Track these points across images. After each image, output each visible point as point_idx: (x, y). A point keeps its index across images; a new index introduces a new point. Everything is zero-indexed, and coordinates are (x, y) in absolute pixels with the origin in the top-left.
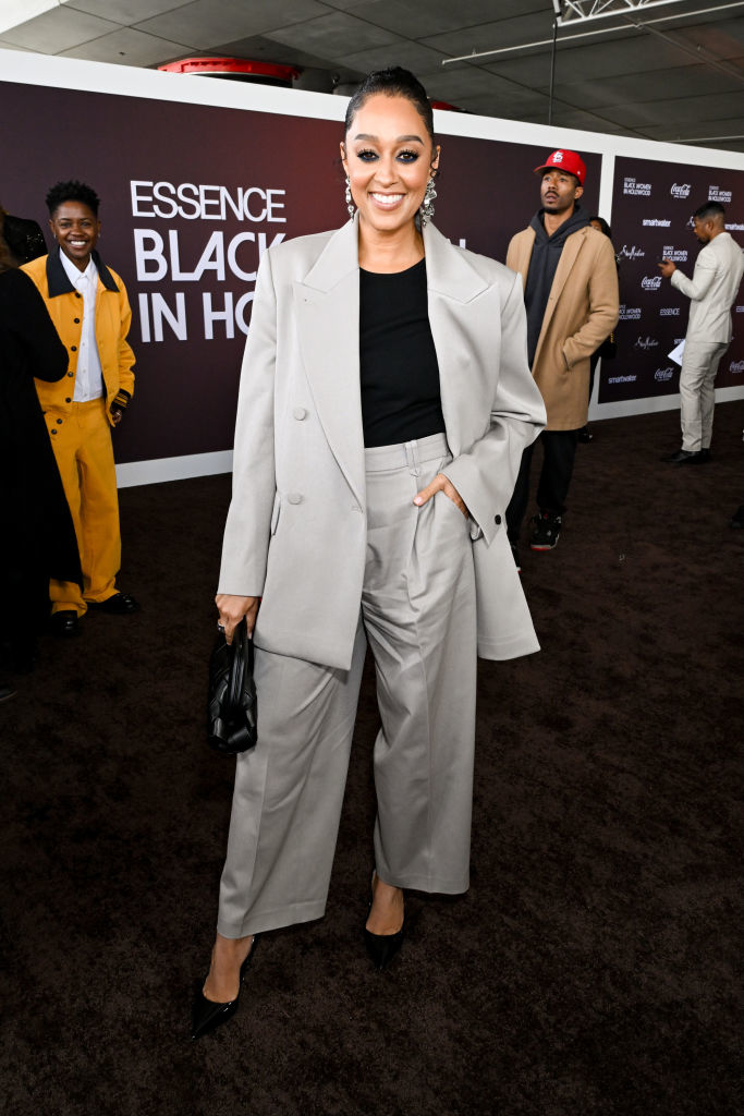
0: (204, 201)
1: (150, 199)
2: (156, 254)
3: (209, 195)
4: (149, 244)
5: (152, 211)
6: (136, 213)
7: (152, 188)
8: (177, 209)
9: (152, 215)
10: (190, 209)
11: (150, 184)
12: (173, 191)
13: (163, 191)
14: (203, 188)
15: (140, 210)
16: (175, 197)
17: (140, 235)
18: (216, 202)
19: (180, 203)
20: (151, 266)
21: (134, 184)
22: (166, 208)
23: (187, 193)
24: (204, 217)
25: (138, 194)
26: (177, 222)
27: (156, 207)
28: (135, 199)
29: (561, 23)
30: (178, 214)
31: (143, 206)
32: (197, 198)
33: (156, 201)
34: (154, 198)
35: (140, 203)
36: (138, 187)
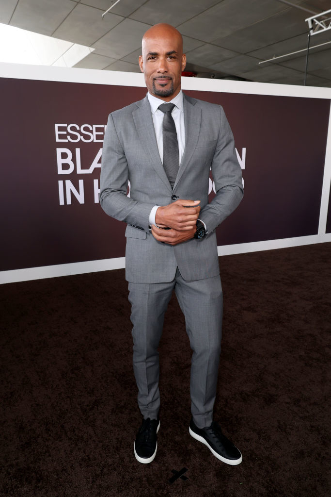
0: (95, 133)
1: (65, 133)
2: (69, 160)
3: (98, 130)
4: (64, 156)
5: (67, 139)
6: (58, 140)
7: (66, 128)
8: (80, 137)
9: (67, 141)
10: (87, 137)
11: (66, 125)
12: (78, 128)
13: (73, 129)
14: (95, 126)
15: (59, 138)
16: (79, 132)
17: (59, 151)
18: (102, 133)
19: (81, 134)
20: (66, 166)
21: (57, 126)
22: (74, 137)
23: (86, 129)
24: (95, 141)
25: (59, 130)
26: (80, 144)
27: (69, 137)
28: (57, 133)
30: (81, 139)
31: (61, 137)
32: (92, 132)
33: (68, 134)
34: (67, 132)
35: (59, 135)
36: (59, 127)
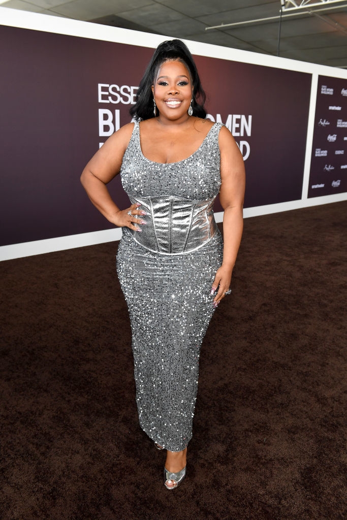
0: (133, 95)
1: (107, 93)
2: (109, 122)
4: (106, 117)
5: (108, 99)
6: (100, 101)
7: (108, 88)
8: (120, 99)
9: (108, 102)
10: (126, 99)
11: (108, 86)
12: (118, 89)
13: (114, 89)
14: (132, 88)
15: (102, 99)
16: (119, 93)
17: (101, 112)
19: (121, 96)
20: (106, 128)
21: (100, 86)
22: (115, 98)
23: (125, 90)
24: (132, 103)
25: (102, 91)
26: (120, 106)
27: (110, 98)
28: (100, 93)
29: (284, 10)
30: (120, 101)
31: (104, 97)
32: (129, 93)
33: (110, 95)
34: (109, 93)
35: (102, 95)
36: (102, 88)
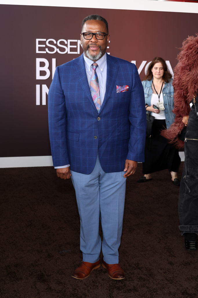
0: (69, 46)
1: (44, 46)
2: (46, 69)
3: (72, 44)
4: (42, 64)
5: (45, 50)
7: (45, 42)
8: (56, 50)
9: (45, 52)
10: (63, 50)
11: (45, 40)
12: (55, 42)
13: (51, 43)
14: (69, 41)
15: (39, 50)
16: (56, 45)
17: (38, 60)
18: (75, 47)
19: (58, 47)
20: (42, 73)
21: (37, 40)
22: (52, 49)
23: (62, 43)
24: (69, 53)
25: (39, 44)
26: (56, 55)
27: (47, 49)
28: (38, 46)
30: (57, 51)
31: (40, 49)
32: (66, 45)
33: (47, 47)
35: (39, 47)
36: (39, 42)
